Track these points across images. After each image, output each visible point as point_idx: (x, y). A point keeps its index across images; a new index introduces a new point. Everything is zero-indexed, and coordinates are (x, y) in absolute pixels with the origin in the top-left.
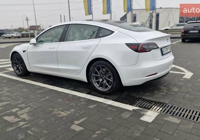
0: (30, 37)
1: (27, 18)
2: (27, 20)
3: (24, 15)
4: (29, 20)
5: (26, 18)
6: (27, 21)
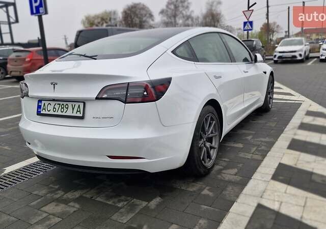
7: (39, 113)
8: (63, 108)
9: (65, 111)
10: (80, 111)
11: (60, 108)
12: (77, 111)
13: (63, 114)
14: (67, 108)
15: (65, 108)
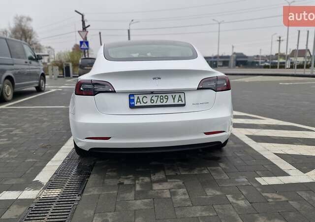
0: (278, 67)
1: (280, 38)
2: (280, 41)
3: (276, 34)
4: (282, 41)
5: (278, 39)
6: (280, 43)
7: (132, 107)
8: (163, 99)
9: (165, 101)
10: (181, 100)
11: (159, 99)
12: (179, 100)
13: (164, 104)
14: (167, 99)
15: (164, 99)
